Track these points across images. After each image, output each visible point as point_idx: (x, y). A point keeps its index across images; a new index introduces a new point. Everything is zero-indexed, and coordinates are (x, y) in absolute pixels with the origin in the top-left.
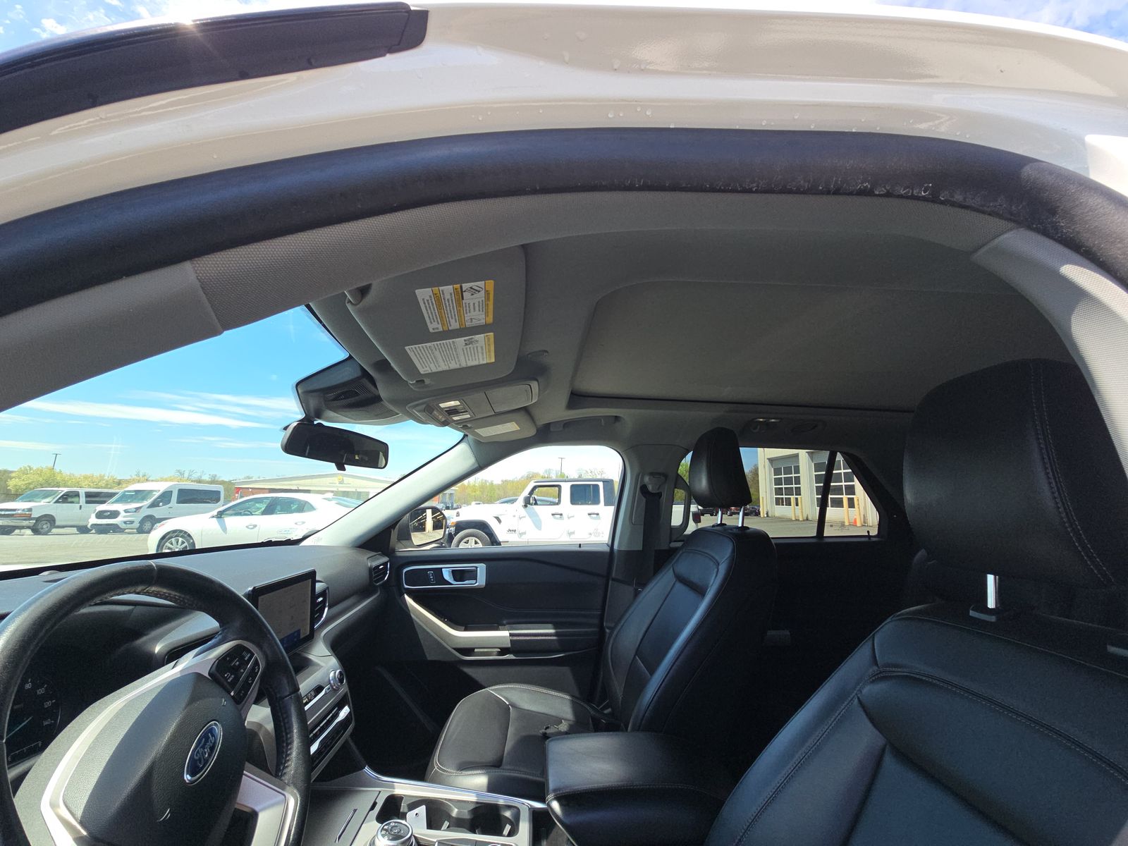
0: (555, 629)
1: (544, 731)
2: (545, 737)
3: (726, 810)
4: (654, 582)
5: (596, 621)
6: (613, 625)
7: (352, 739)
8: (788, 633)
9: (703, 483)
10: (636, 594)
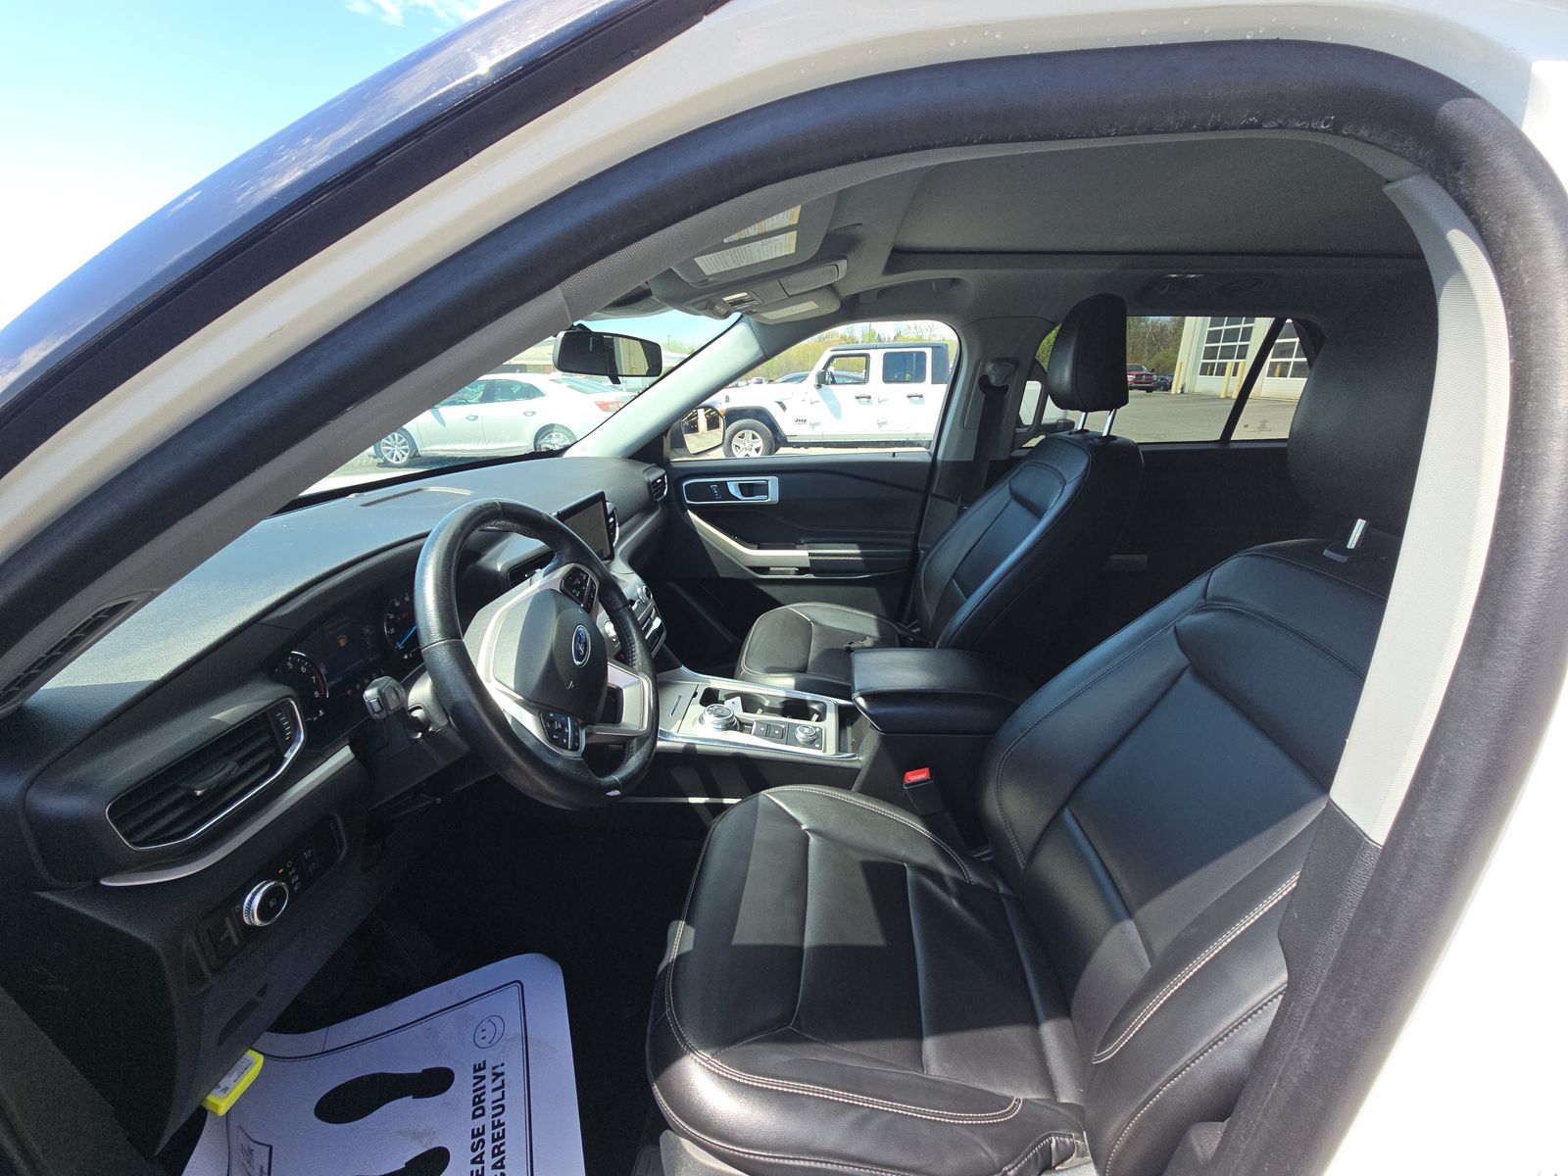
0: (860, 549)
1: (847, 645)
2: (849, 650)
3: (1020, 712)
4: (984, 500)
5: (909, 542)
6: (929, 546)
7: (668, 646)
8: (1145, 557)
9: (1064, 375)
10: (961, 512)
